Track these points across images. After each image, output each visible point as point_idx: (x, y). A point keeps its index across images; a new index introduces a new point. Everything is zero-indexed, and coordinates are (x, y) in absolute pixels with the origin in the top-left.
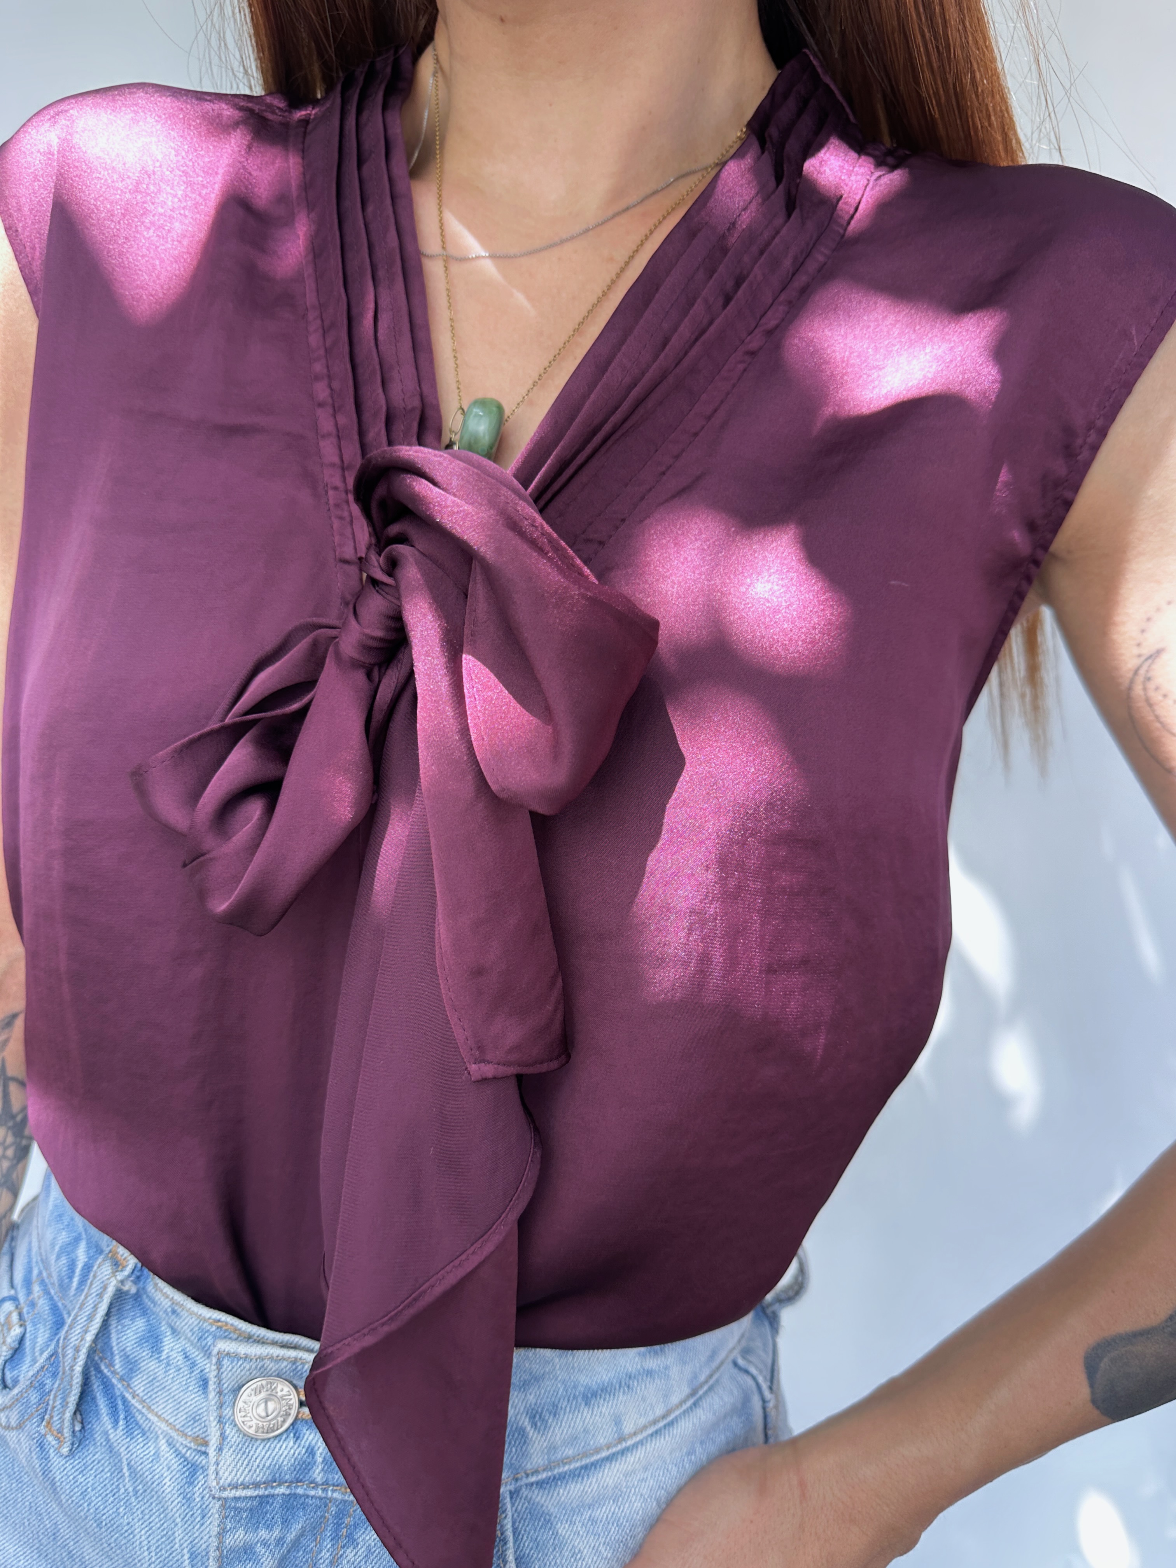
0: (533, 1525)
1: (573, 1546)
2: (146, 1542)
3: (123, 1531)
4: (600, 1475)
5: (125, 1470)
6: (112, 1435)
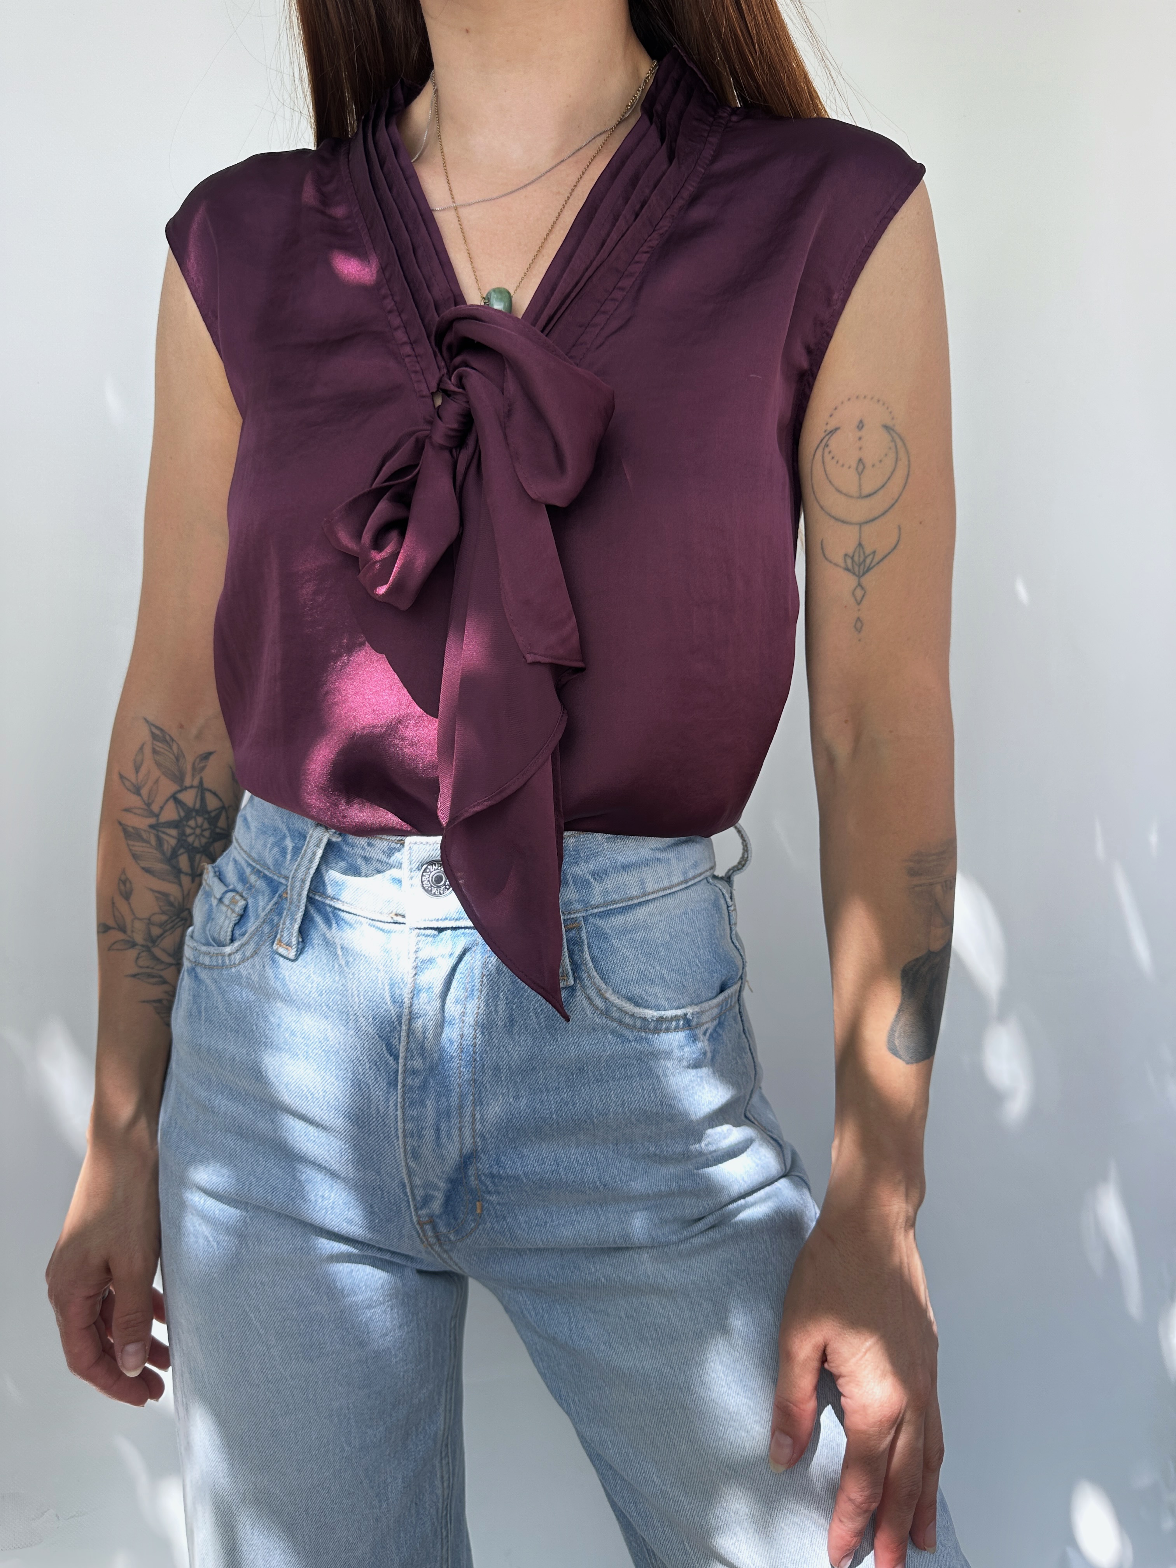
0: (598, 940)
1: (623, 953)
2: (356, 992)
3: (339, 991)
4: (635, 912)
5: (339, 952)
6: (328, 935)
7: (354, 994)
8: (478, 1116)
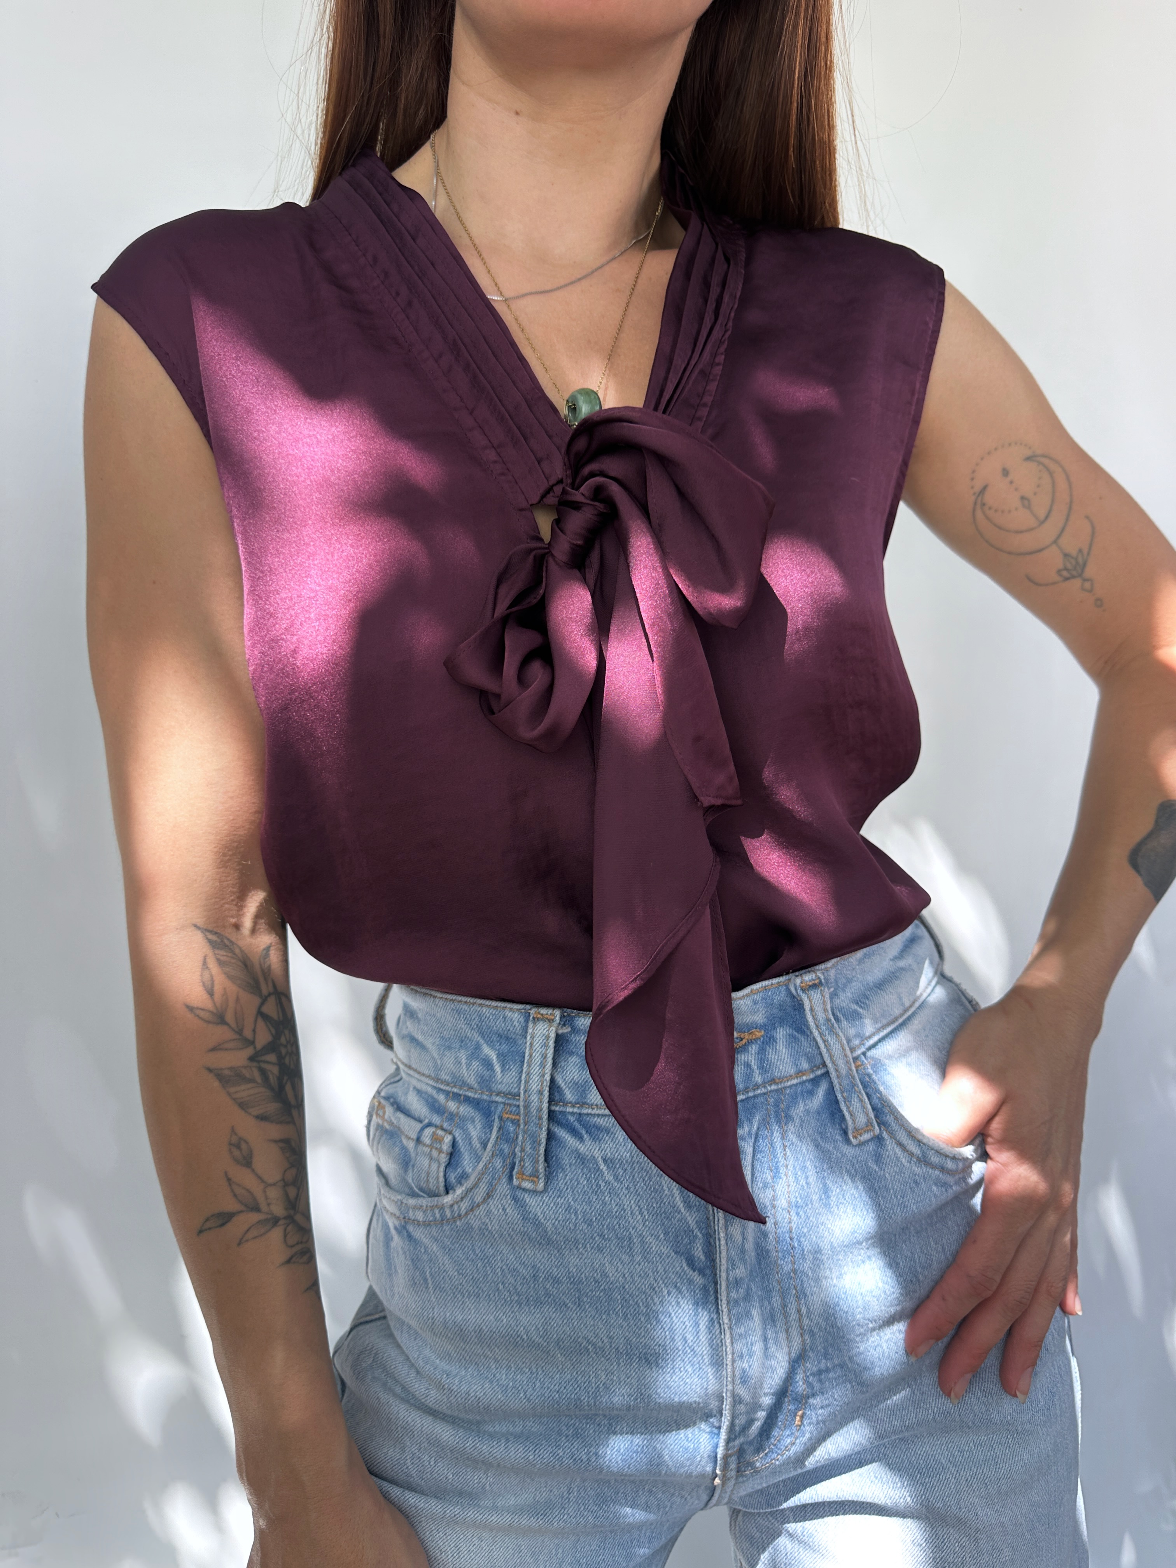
6: (582, 1149)
7: (634, 1211)
8: (804, 1310)
